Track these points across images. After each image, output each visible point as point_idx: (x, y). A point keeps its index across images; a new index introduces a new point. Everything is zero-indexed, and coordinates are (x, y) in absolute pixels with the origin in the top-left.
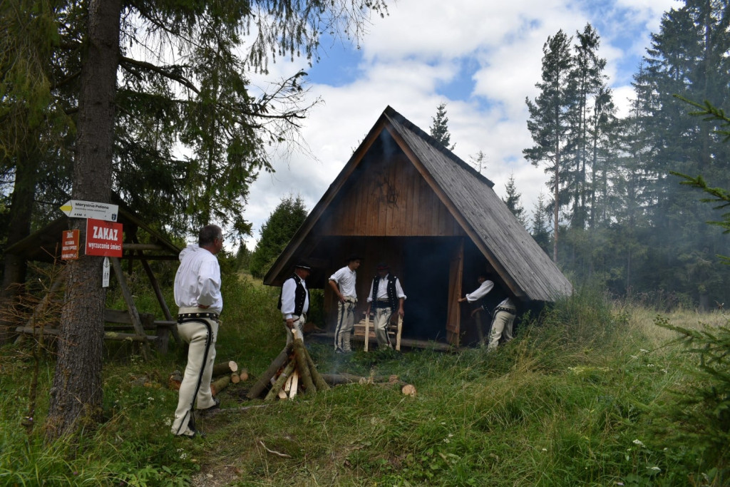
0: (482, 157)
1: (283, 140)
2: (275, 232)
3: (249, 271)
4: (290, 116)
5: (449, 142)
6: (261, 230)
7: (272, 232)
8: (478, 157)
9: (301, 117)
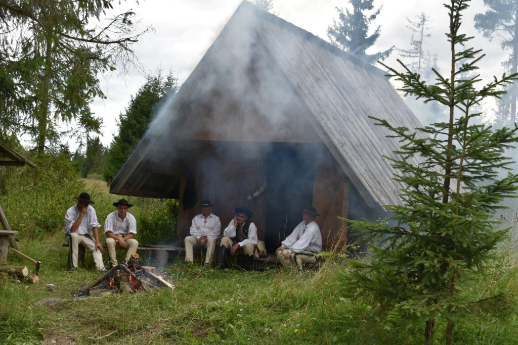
0: (424, 20)
1: (115, 69)
2: (138, 122)
3: (101, 176)
4: (124, 41)
5: (373, 4)
6: (119, 120)
7: (134, 122)
8: (419, 21)
9: (135, 41)
